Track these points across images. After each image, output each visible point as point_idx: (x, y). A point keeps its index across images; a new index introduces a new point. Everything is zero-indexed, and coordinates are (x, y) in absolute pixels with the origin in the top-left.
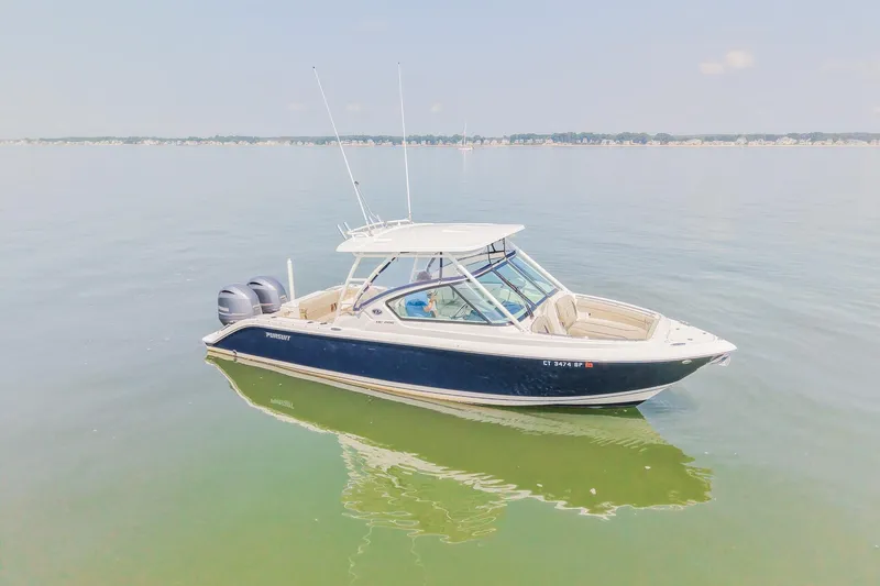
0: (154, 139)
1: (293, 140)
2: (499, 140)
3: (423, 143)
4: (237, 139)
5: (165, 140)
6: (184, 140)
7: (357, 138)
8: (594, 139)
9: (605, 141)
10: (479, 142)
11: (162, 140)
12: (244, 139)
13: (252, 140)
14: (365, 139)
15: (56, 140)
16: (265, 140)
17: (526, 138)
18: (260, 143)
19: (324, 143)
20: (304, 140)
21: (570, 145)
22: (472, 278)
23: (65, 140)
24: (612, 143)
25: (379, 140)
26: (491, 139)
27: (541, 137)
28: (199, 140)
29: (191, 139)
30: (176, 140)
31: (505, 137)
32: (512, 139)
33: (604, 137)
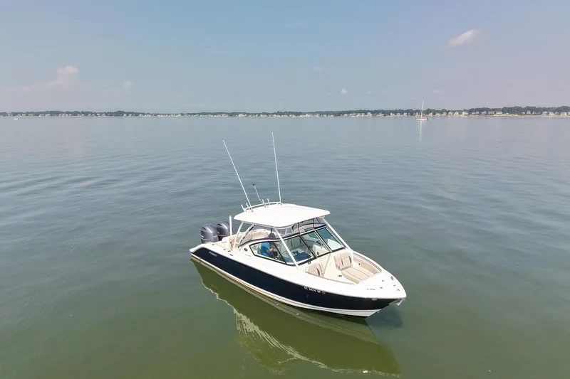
0: (244, 113)
1: (321, 113)
2: (460, 112)
3: (405, 114)
4: (288, 114)
5: (250, 114)
6: (260, 114)
7: (361, 112)
8: (537, 111)
9: (546, 112)
10: (444, 114)
11: (248, 114)
12: (292, 113)
13: (297, 114)
14: (366, 112)
15: (195, 114)
16: (305, 114)
17: (480, 110)
18: (301, 116)
19: (339, 115)
20: (328, 113)
21: (516, 115)
22: (282, 240)
23: (200, 114)
24: (552, 114)
25: (375, 113)
26: (454, 112)
27: (493, 110)
28: (267, 114)
29: (263, 114)
30: (255, 114)
31: (465, 110)
32: (470, 111)
33: (545, 109)
